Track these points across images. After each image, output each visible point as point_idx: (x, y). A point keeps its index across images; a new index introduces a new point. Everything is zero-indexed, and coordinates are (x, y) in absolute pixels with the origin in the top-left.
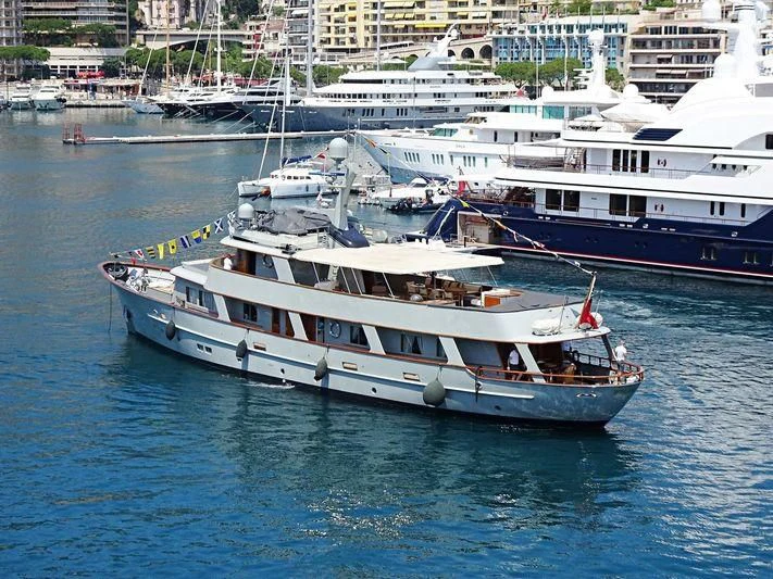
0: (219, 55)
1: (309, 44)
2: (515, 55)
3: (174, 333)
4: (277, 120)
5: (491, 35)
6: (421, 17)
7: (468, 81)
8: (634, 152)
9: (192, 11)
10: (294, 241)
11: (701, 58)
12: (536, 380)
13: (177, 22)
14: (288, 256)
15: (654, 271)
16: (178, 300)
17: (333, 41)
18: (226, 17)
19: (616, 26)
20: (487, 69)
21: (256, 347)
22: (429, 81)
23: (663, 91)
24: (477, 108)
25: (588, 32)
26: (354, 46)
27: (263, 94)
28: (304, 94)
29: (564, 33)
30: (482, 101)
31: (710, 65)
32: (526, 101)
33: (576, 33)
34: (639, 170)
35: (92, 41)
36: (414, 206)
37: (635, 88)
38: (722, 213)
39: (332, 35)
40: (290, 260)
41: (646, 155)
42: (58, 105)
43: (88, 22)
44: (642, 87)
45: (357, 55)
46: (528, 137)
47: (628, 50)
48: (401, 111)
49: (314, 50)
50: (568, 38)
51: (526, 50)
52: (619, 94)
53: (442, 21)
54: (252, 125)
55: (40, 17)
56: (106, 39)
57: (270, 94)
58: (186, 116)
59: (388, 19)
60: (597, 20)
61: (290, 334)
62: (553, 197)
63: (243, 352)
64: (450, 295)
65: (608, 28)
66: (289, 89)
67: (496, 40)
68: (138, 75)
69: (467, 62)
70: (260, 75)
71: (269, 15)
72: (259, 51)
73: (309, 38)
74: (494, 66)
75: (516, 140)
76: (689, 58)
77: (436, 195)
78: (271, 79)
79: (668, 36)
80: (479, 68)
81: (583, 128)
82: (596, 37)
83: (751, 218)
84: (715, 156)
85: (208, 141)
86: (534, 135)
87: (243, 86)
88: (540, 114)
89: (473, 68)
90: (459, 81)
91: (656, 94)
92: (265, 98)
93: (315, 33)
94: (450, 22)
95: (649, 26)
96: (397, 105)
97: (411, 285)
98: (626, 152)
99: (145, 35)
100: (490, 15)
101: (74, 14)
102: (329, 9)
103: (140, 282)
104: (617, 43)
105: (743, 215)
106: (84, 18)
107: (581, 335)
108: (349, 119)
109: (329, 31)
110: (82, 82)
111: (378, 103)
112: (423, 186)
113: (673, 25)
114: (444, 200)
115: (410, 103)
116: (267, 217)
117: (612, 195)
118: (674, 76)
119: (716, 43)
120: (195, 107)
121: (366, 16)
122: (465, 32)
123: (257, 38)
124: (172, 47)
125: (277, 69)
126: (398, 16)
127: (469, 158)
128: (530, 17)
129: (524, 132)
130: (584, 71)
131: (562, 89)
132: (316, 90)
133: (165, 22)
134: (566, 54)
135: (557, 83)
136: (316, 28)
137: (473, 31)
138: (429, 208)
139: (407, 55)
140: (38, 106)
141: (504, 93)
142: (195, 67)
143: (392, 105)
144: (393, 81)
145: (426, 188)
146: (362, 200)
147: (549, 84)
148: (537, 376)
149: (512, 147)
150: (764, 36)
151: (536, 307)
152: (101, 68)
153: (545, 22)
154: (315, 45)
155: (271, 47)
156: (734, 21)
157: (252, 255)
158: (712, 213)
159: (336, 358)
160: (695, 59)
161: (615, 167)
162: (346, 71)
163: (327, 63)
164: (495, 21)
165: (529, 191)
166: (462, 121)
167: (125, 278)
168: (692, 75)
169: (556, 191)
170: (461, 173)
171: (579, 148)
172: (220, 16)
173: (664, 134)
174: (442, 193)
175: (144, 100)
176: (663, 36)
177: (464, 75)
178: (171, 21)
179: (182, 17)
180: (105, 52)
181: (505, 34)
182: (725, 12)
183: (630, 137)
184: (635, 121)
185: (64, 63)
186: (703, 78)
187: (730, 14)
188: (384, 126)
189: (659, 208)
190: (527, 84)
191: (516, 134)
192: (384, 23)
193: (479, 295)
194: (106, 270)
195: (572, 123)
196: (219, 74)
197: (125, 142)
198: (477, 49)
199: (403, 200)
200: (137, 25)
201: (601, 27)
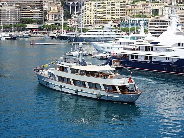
0: (62, 26)
1: (81, 24)
2: (125, 26)
3: (47, 83)
4: (75, 40)
5: (120, 22)
6: (105, 18)
7: (115, 32)
8: (150, 47)
9: (57, 17)
10: (71, 64)
11: (164, 27)
12: (119, 93)
13: (54, 19)
14: (70, 67)
15: (154, 72)
16: (48, 76)
17: (86, 23)
18: (64, 18)
19: (146, 20)
20: (119, 29)
21: (64, 86)
22: (107, 32)
23: (156, 34)
24: (117, 37)
25: (140, 21)
26: (91, 24)
27: (72, 34)
28: (80, 34)
29: (135, 21)
30: (118, 36)
31: (166, 29)
32: (127, 36)
33: (138, 22)
34: (151, 51)
35: (36, 23)
36: (103, 58)
37: (150, 33)
38: (168, 60)
39: (86, 22)
40: (70, 68)
41: (152, 47)
42: (29, 36)
43: (35, 19)
44: (152, 33)
45: (91, 26)
46: (127, 43)
47: (149, 25)
48: (101, 38)
49: (83, 25)
50: (136, 23)
51: (127, 25)
52: (147, 34)
53: (109, 19)
54: (70, 41)
55: (25, 18)
56: (39, 23)
57: (73, 34)
58: (56, 39)
59: (98, 19)
60: (142, 19)
61: (70, 83)
62: (133, 56)
63: (61, 87)
64: (103, 76)
65: (144, 20)
66: (77, 33)
67: (121, 23)
68: (45, 30)
69: (115, 28)
70: (71, 31)
71: (73, 18)
72: (71, 25)
73: (81, 23)
74: (120, 29)
75: (125, 44)
76: (162, 27)
77: (108, 56)
78: (73, 31)
79: (157, 22)
80: (117, 29)
81: (139, 42)
82: (142, 23)
83: (175, 61)
84: (167, 48)
85: (60, 44)
86: (129, 43)
87: (67, 33)
88: (130, 39)
89: (116, 29)
90: (113, 32)
91: (155, 35)
92: (72, 35)
93: (83, 21)
94: (111, 19)
95: (153, 20)
96: (100, 37)
97: (95, 74)
98: (148, 47)
99: (47, 22)
100: (119, 18)
101: (32, 17)
102: (86, 16)
103: (41, 73)
104: (146, 24)
105: (173, 60)
106: (35, 18)
107: (129, 84)
108: (90, 40)
109: (86, 21)
110: (34, 32)
111: (96, 36)
112: (105, 54)
113: (158, 20)
114: (110, 57)
115: (103, 36)
116: (66, 59)
117: (145, 56)
118: (158, 31)
119: (167, 24)
120: (57, 37)
121: (94, 18)
122: (114, 21)
123: (71, 22)
124: (53, 24)
125: (75, 29)
126: (100, 18)
127: (115, 48)
128: (128, 18)
129: (127, 42)
130: (139, 30)
131: (135, 33)
132: (83, 34)
133: (51, 19)
134: (136, 26)
135: (134, 32)
136: (83, 20)
137: (116, 21)
138: (106, 59)
139: (102, 26)
140: (25, 37)
141: (122, 34)
142: (58, 29)
143: (99, 37)
144: (99, 32)
145: (106, 54)
146: (92, 57)
147: (132, 32)
148: (120, 92)
149: (124, 46)
150: (178, 22)
151: (120, 78)
152: (38, 29)
153: (131, 19)
154: (83, 24)
155: (73, 24)
156: (171, 19)
157: (63, 67)
158: (166, 60)
159: (79, 88)
160: (163, 27)
161: (146, 50)
162: (89, 29)
163: (85, 28)
164: (121, 19)
165: (128, 55)
166: (113, 40)
167: (38, 72)
168: (162, 31)
169: (133, 55)
170: (113, 51)
171: (138, 46)
172: (63, 18)
173: (156, 43)
174: (109, 55)
175: (47, 35)
176: (156, 22)
177: (114, 30)
178: (52, 19)
179: (55, 18)
180: (39, 25)
181: (123, 22)
182: (169, 17)
183: (149, 44)
184: (150, 40)
185: (30, 28)
186: (165, 31)
187: (170, 18)
188: (97, 41)
189: (155, 59)
190: (127, 32)
191: (125, 43)
192: (97, 19)
193: (109, 76)
194: (34, 70)
195: (137, 41)
196: (62, 30)
197: (43, 44)
198: (117, 25)
199: (101, 57)
200: (45, 20)
201: (143, 20)
